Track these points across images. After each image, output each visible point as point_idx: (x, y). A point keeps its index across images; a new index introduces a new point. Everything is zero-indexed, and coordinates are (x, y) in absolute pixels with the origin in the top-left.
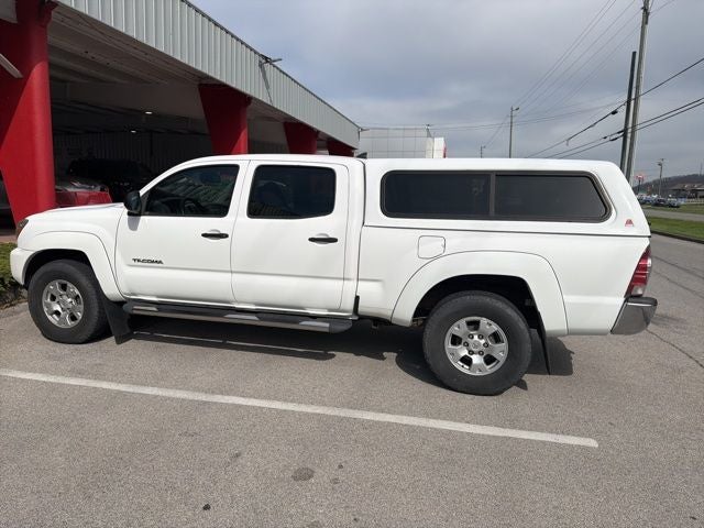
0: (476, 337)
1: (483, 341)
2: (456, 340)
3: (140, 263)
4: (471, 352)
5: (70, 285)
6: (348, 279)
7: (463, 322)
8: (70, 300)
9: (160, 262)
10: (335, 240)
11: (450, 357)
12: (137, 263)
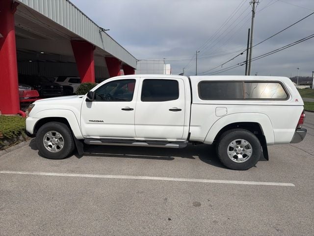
0: (239, 147)
1: (242, 149)
2: (231, 149)
3: (93, 122)
4: (238, 153)
5: (57, 133)
6: (186, 126)
7: (234, 142)
8: (57, 140)
9: (103, 121)
10: (180, 110)
11: (229, 156)
12: (91, 122)
